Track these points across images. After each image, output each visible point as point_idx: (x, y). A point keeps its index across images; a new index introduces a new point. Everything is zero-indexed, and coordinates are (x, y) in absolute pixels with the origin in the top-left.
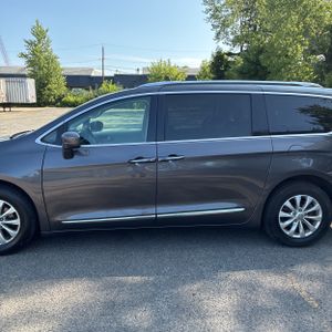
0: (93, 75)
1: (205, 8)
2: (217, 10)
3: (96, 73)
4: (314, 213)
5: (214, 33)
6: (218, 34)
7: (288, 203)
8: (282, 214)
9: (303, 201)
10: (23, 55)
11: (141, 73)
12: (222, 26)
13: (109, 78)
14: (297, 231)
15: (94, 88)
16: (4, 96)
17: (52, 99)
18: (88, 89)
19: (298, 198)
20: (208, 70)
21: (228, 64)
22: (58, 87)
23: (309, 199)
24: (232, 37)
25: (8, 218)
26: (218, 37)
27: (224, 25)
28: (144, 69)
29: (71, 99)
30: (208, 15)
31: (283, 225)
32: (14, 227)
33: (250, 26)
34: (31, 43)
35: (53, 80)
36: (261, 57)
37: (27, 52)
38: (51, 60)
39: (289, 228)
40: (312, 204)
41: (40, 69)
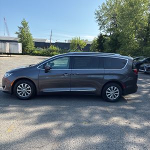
0: (46, 42)
1: (95, 16)
2: (100, 17)
3: (48, 41)
4: (117, 92)
5: (99, 27)
6: (101, 27)
7: (109, 89)
8: (107, 92)
9: (114, 88)
10: (17, 33)
11: (67, 42)
12: (102, 24)
13: (53, 44)
14: (112, 97)
15: (46, 48)
16: (8, 50)
17: (28, 52)
18: (43, 48)
19: (112, 87)
20: (96, 42)
21: (104, 40)
22: (31, 47)
23: (115, 88)
24: (106, 29)
25: (28, 89)
26: (100, 28)
27: (103, 24)
28: (68, 41)
29: (36, 52)
30: (97, 19)
31: (108, 95)
32: (29, 92)
33: (114, 24)
34: (21, 28)
35: (29, 43)
36: (118, 38)
37: (19, 32)
38: (29, 35)
39: (109, 96)
40: (116, 90)
41: (24, 39)
